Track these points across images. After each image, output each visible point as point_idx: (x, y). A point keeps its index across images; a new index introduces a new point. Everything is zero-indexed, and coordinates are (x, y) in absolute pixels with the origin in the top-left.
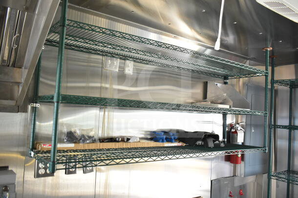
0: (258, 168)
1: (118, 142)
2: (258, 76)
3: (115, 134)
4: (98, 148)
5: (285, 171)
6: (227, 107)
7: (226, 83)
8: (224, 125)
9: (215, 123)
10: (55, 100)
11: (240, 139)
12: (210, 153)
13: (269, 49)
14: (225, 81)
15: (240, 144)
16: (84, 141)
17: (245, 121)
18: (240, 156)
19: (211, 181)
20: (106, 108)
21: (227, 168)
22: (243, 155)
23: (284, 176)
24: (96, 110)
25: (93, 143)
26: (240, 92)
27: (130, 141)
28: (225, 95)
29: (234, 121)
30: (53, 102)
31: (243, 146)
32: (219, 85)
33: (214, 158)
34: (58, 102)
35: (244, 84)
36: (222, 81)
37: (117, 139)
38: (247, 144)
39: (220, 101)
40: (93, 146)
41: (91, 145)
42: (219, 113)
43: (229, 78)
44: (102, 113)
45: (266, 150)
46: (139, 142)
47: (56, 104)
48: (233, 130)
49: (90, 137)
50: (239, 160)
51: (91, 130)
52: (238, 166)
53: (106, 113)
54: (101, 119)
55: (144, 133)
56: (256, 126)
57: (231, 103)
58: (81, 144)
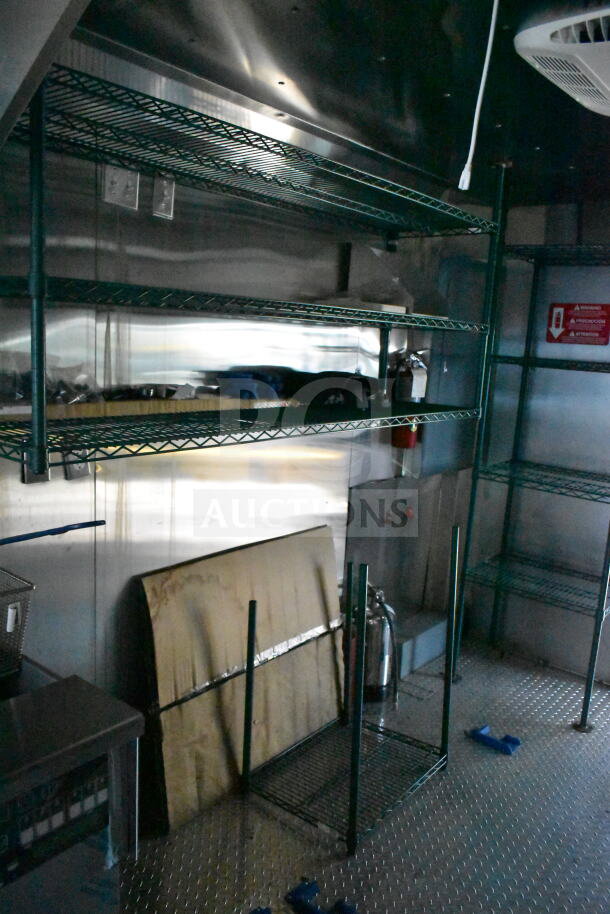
0: (448, 457)
1: (147, 398)
2: (473, 233)
3: (136, 381)
4: (101, 414)
5: (507, 462)
6: (400, 310)
7: (391, 249)
8: (383, 357)
9: (363, 351)
10: (33, 290)
11: (418, 390)
12: (343, 425)
13: (504, 166)
14: (390, 243)
15: (417, 401)
16: (66, 400)
17: (428, 345)
18: (414, 428)
19: (350, 489)
20: (112, 310)
21: (381, 460)
22: (420, 427)
23: (504, 472)
24: (88, 315)
25: (88, 401)
26: (422, 269)
27: (176, 396)
28: (396, 280)
29: (405, 347)
30: (29, 297)
31: (424, 406)
32: (377, 252)
33: (356, 438)
34: (40, 298)
35: (434, 250)
36: (381, 242)
37: (144, 392)
38: (431, 401)
39: (384, 296)
40: (90, 411)
41: (84, 407)
42: (372, 325)
43: (401, 234)
44: (102, 326)
45: (478, 413)
46: (196, 398)
47: (35, 302)
48: (403, 369)
49: (81, 388)
50: (413, 438)
51: (79, 369)
52: (408, 453)
53: (113, 325)
54: (101, 344)
55: (203, 376)
56: (452, 359)
57: (411, 300)
58: (62, 407)
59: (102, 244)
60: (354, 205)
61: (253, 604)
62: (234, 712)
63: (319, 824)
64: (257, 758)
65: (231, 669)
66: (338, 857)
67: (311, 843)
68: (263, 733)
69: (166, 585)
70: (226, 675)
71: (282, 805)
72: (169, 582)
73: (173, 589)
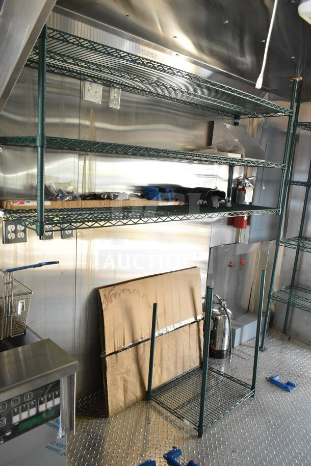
0: (265, 233)
1: (103, 199)
2: (280, 116)
3: (98, 190)
4: (80, 207)
5: (296, 237)
6: (238, 156)
7: (236, 124)
8: (230, 181)
9: (219, 177)
10: (38, 143)
11: (248, 198)
12: (210, 215)
13: (298, 79)
14: (235, 121)
15: (248, 204)
16: (62, 199)
17: (255, 175)
18: (245, 218)
19: (210, 249)
20: (87, 155)
21: (228, 234)
22: (249, 218)
23: (295, 243)
24: (75, 157)
25: (73, 200)
26: (253, 135)
27: (118, 198)
28: (237, 140)
29: (242, 175)
30: (36, 147)
31: (251, 207)
32: (228, 126)
33: (215, 222)
34: (42, 147)
35: (259, 125)
36: (231, 121)
37: (102, 196)
38: (255, 204)
39: (229, 149)
40: (73, 205)
41: (71, 202)
42: (224, 164)
43: (242, 116)
44: (82, 162)
45: (279, 211)
46: (129, 200)
47: (39, 149)
48: (240, 187)
49: (69, 193)
50: (245, 223)
51: (69, 184)
52: (242, 231)
53: (87, 162)
54: (81, 171)
55: (133, 188)
56: (268, 182)
57: (244, 152)
58: (59, 202)
59: (83, 122)
60: (220, 103)
61: (155, 305)
62: (144, 359)
63: (184, 420)
64: (156, 383)
65: (143, 337)
66: (193, 437)
67: (180, 429)
68: (159, 371)
69: (111, 293)
70: (141, 340)
71: (167, 408)
72: (113, 292)
73: (115, 295)
